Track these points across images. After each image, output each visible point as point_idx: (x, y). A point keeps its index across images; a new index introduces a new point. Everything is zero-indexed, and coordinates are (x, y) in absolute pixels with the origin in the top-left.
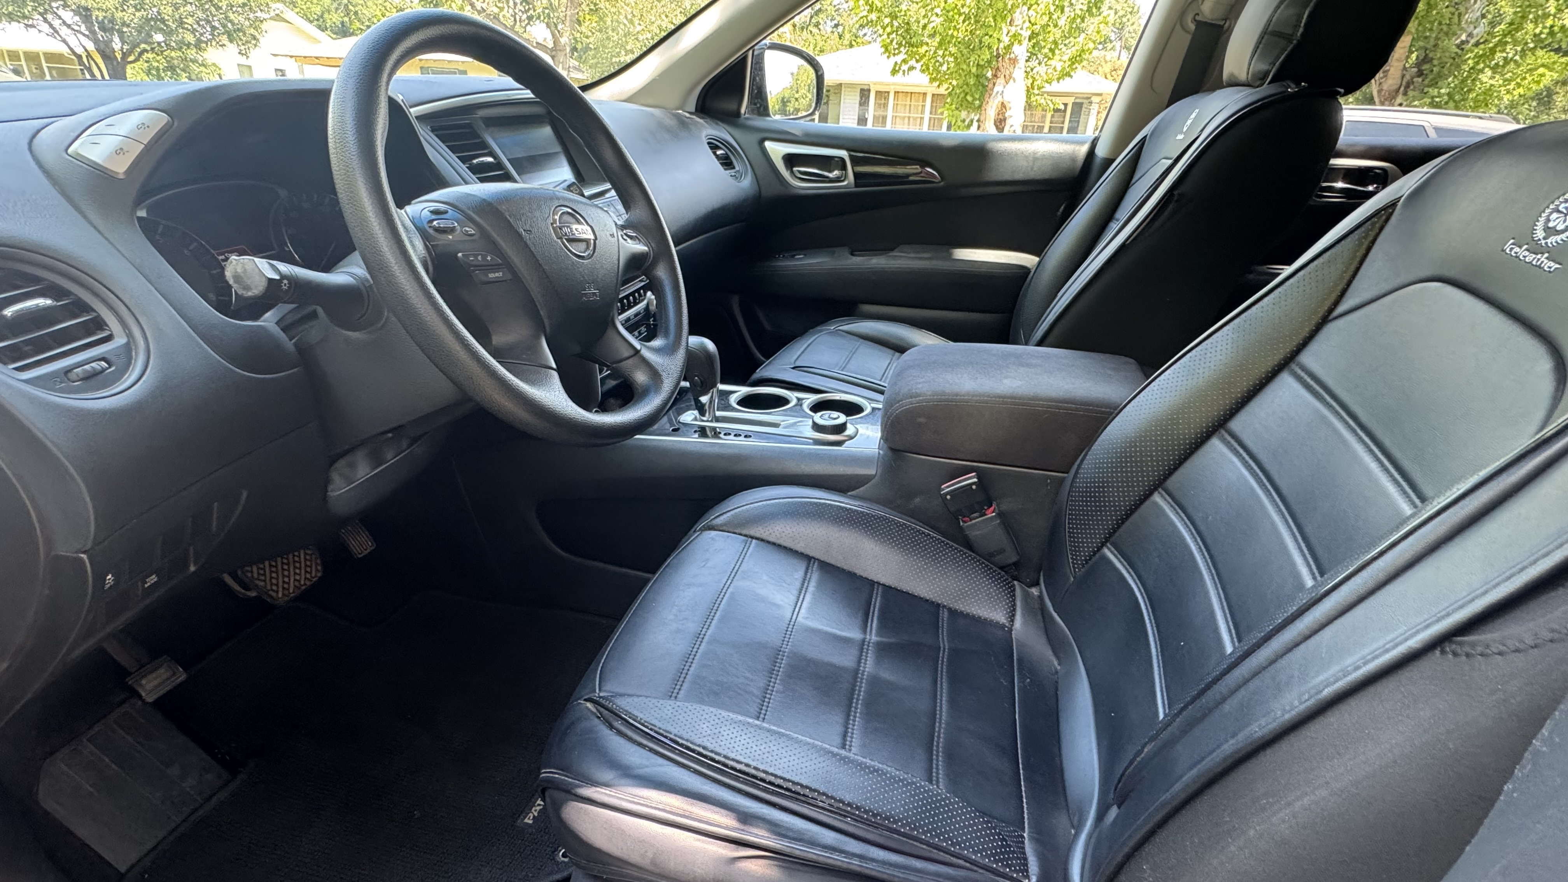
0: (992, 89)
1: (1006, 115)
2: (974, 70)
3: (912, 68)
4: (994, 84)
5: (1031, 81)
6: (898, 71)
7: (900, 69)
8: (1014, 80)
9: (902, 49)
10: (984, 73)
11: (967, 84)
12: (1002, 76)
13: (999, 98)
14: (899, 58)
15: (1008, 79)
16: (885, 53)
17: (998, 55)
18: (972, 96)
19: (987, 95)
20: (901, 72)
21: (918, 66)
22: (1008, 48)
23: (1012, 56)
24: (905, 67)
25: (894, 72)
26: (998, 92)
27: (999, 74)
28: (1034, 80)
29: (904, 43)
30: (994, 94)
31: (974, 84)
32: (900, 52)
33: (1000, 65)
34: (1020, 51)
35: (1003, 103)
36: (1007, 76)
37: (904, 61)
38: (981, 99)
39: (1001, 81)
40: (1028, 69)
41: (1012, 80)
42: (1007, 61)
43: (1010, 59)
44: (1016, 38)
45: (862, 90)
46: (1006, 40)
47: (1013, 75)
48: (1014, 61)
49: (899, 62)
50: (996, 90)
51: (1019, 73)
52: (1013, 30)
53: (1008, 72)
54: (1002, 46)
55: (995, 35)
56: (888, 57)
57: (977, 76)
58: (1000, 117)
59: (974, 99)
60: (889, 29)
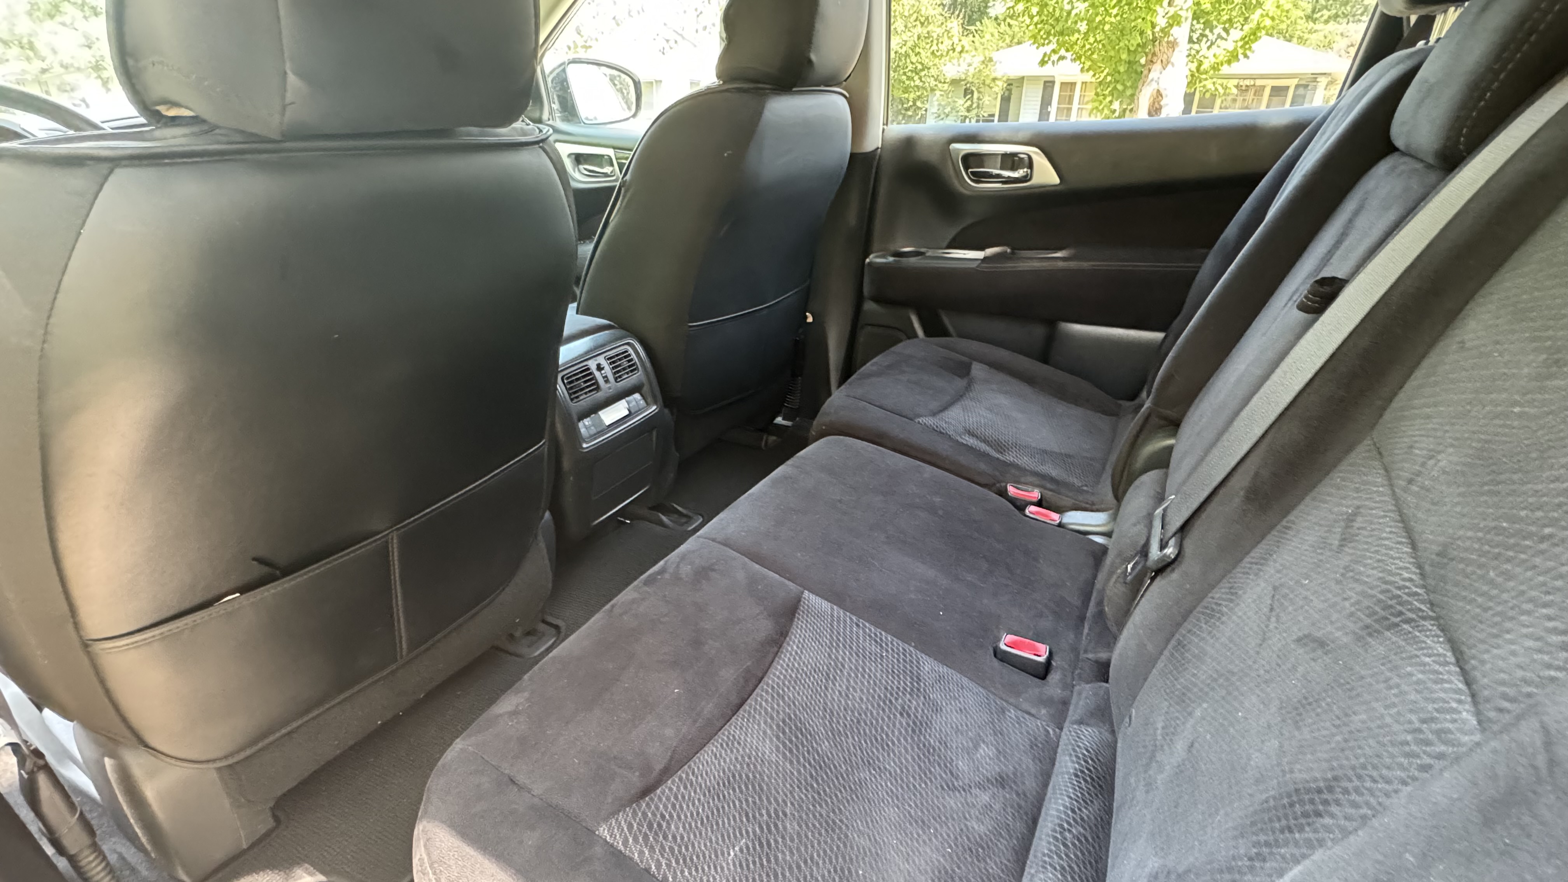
0: (1147, 76)
1: (1162, 103)
2: (1124, 56)
3: (1062, 58)
4: (1150, 70)
5: (1196, 64)
6: (1047, 62)
7: (1049, 59)
8: (1173, 65)
9: (1051, 38)
10: (1137, 59)
11: (1119, 72)
12: (1159, 61)
13: (1154, 86)
14: (1048, 49)
15: (1165, 65)
16: (1034, 43)
17: (1154, 40)
18: (1123, 84)
19: (1141, 82)
20: (1050, 62)
21: (1068, 55)
22: (1165, 31)
23: (1171, 38)
24: (1055, 57)
25: (1043, 63)
26: (1152, 80)
27: (1155, 59)
28: (1200, 63)
29: (1052, 32)
30: (1149, 80)
31: (1125, 71)
32: (1050, 42)
33: (1157, 49)
34: (1180, 33)
35: (1158, 91)
36: (1164, 60)
37: (1054, 51)
38: (1135, 87)
39: (1157, 67)
40: (1193, 52)
41: (1170, 66)
42: (1165, 44)
43: (1168, 42)
44: (1175, 20)
45: (1045, 82)
46: (1161, 22)
47: (1172, 60)
48: (1173, 45)
49: (1048, 53)
50: (1151, 76)
51: (1179, 57)
52: (1172, 11)
53: (1165, 56)
54: (1157, 29)
55: (1149, 18)
56: (1037, 48)
57: (1129, 62)
58: (1157, 105)
59: (1125, 87)
60: (1036, 19)
